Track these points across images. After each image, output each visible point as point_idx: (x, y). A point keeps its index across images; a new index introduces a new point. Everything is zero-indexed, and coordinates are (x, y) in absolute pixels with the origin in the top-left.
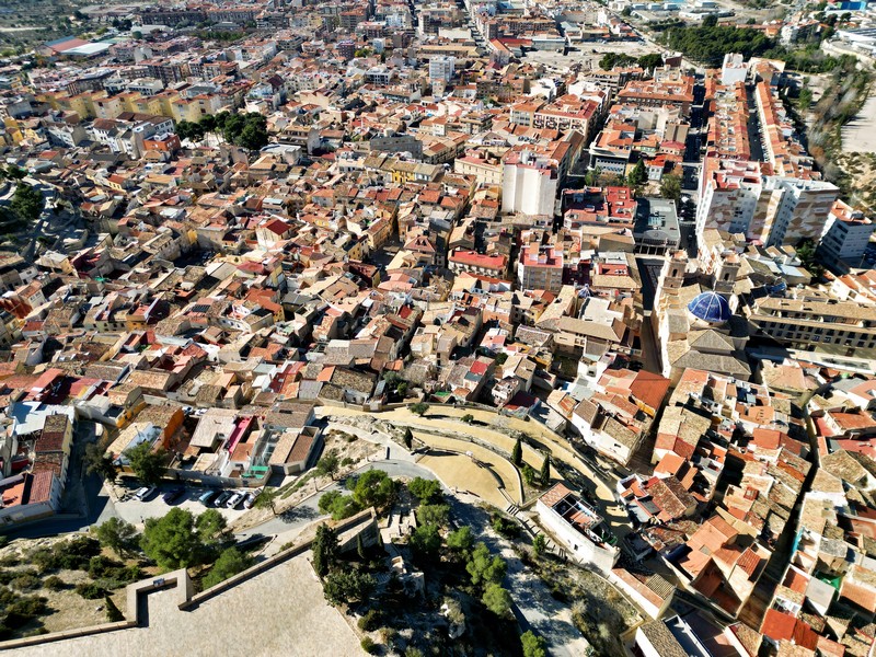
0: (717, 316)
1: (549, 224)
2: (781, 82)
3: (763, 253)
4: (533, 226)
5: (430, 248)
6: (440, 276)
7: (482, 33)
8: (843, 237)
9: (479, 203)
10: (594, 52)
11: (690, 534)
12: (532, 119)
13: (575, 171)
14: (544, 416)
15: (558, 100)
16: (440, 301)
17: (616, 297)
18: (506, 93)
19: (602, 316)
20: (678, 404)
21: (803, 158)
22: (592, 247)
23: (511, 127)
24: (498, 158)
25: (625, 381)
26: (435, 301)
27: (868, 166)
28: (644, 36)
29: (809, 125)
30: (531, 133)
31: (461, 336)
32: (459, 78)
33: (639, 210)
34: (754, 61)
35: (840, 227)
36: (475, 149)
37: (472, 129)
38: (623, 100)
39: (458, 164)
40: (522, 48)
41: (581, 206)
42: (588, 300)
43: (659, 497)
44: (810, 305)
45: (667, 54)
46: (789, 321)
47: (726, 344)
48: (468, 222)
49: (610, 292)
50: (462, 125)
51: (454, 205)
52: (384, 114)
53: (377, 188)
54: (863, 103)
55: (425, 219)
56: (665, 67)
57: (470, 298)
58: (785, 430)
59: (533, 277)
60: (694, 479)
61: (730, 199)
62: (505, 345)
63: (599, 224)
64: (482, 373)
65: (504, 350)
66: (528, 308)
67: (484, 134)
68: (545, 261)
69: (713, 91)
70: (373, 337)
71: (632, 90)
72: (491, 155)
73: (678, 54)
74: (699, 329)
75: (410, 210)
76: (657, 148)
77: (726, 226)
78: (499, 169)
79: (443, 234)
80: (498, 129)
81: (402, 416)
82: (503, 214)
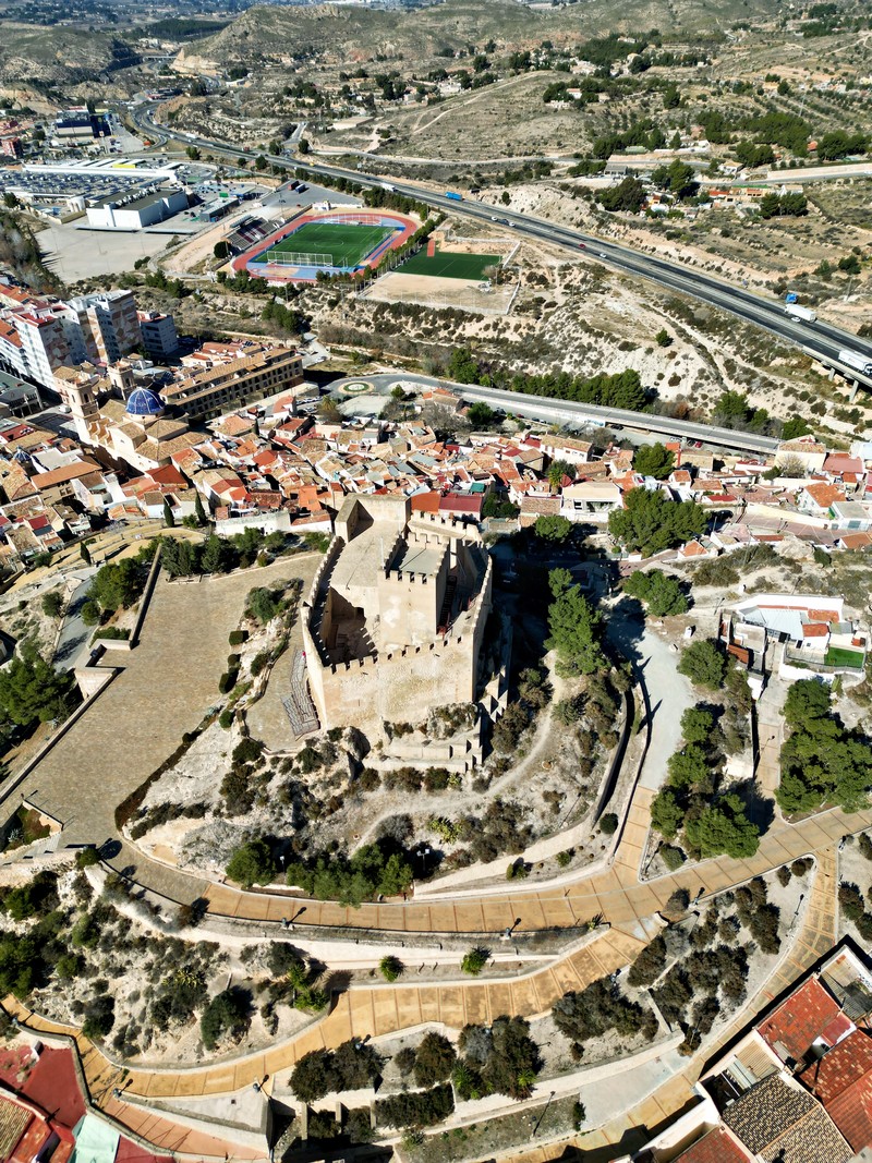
8: (157, 335)
17: (52, 445)
20: (196, 472)
35: (148, 328)
42: (34, 457)
44: (198, 377)
46: (194, 397)
47: (179, 425)
54: (34, 241)
58: (269, 446)
61: (56, 331)
74: (151, 425)
77: (69, 360)
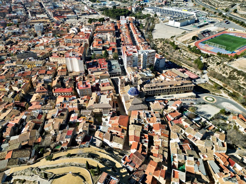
0: (136, 94)
1: (84, 73)
2: (135, 22)
3: (143, 72)
4: (79, 75)
5: (45, 90)
6: (51, 99)
7: (51, 15)
8: (159, 63)
9: (60, 71)
10: (86, 18)
11: (145, 170)
12: (72, 41)
13: (88, 55)
14: (95, 142)
15: (78, 34)
16: (53, 109)
17: (108, 93)
18: (62, 33)
19: (105, 100)
20: (132, 124)
21: (145, 42)
22: (98, 79)
23: (66, 44)
24: (63, 55)
25: (116, 121)
26: (50, 109)
27: (160, 42)
28: (99, 13)
29: (144, 33)
30: (72, 45)
31: (61, 121)
32: (46, 30)
33: (108, 65)
34: (128, 17)
35: (158, 60)
36: (55, 53)
37: (53, 46)
38: (97, 32)
39: (51, 59)
40: (64, 19)
41: (92, 66)
42: (101, 96)
43: (134, 160)
44: (157, 84)
45: (106, 17)
46: (153, 89)
48: (57, 78)
49: (106, 92)
50: (49, 45)
51: (51, 73)
52: (21, 45)
53: (22, 72)
54: (154, 26)
55: (42, 80)
56: (106, 21)
57: (63, 105)
58: (160, 123)
59: (82, 92)
60: (142, 148)
61: (131, 58)
62: (78, 119)
63: (98, 71)
64: (71, 135)
65: (78, 121)
66: (83, 103)
67: (57, 48)
68: (85, 86)
69: (120, 27)
70: (28, 131)
71: (99, 29)
72: (61, 54)
73: (108, 17)
74: (132, 98)
75: (35, 78)
76: (109, 45)
77: (132, 65)
78: (64, 58)
79: (50, 84)
80: (61, 45)
81: (43, 163)
82: (69, 73)
